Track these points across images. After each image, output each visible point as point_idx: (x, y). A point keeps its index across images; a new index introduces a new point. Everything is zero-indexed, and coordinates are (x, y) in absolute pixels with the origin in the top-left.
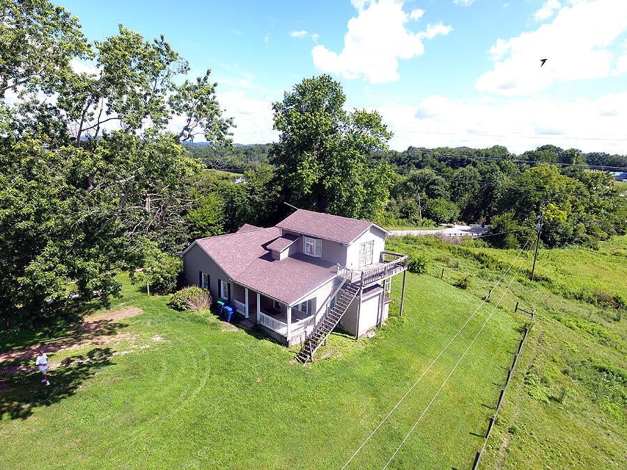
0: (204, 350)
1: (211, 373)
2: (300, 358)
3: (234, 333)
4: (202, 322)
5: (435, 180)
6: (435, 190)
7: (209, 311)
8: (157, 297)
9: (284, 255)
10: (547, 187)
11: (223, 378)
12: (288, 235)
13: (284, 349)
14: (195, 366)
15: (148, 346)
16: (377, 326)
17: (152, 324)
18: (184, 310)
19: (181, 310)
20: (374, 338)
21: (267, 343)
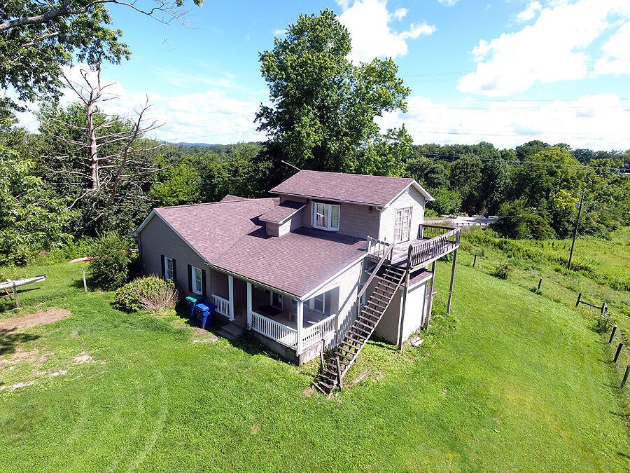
0: (160, 376)
1: (168, 422)
2: (321, 386)
3: (210, 345)
4: (162, 329)
5: (434, 168)
6: (435, 178)
7: (174, 312)
8: (99, 293)
9: (284, 229)
10: (559, 171)
11: (189, 430)
12: (289, 201)
13: (292, 370)
14: (140, 407)
15: (63, 372)
16: (422, 329)
17: (80, 333)
18: (135, 311)
19: (130, 311)
20: (423, 346)
21: (264, 360)
